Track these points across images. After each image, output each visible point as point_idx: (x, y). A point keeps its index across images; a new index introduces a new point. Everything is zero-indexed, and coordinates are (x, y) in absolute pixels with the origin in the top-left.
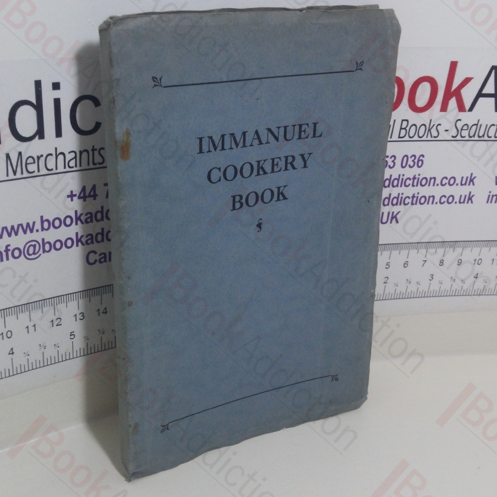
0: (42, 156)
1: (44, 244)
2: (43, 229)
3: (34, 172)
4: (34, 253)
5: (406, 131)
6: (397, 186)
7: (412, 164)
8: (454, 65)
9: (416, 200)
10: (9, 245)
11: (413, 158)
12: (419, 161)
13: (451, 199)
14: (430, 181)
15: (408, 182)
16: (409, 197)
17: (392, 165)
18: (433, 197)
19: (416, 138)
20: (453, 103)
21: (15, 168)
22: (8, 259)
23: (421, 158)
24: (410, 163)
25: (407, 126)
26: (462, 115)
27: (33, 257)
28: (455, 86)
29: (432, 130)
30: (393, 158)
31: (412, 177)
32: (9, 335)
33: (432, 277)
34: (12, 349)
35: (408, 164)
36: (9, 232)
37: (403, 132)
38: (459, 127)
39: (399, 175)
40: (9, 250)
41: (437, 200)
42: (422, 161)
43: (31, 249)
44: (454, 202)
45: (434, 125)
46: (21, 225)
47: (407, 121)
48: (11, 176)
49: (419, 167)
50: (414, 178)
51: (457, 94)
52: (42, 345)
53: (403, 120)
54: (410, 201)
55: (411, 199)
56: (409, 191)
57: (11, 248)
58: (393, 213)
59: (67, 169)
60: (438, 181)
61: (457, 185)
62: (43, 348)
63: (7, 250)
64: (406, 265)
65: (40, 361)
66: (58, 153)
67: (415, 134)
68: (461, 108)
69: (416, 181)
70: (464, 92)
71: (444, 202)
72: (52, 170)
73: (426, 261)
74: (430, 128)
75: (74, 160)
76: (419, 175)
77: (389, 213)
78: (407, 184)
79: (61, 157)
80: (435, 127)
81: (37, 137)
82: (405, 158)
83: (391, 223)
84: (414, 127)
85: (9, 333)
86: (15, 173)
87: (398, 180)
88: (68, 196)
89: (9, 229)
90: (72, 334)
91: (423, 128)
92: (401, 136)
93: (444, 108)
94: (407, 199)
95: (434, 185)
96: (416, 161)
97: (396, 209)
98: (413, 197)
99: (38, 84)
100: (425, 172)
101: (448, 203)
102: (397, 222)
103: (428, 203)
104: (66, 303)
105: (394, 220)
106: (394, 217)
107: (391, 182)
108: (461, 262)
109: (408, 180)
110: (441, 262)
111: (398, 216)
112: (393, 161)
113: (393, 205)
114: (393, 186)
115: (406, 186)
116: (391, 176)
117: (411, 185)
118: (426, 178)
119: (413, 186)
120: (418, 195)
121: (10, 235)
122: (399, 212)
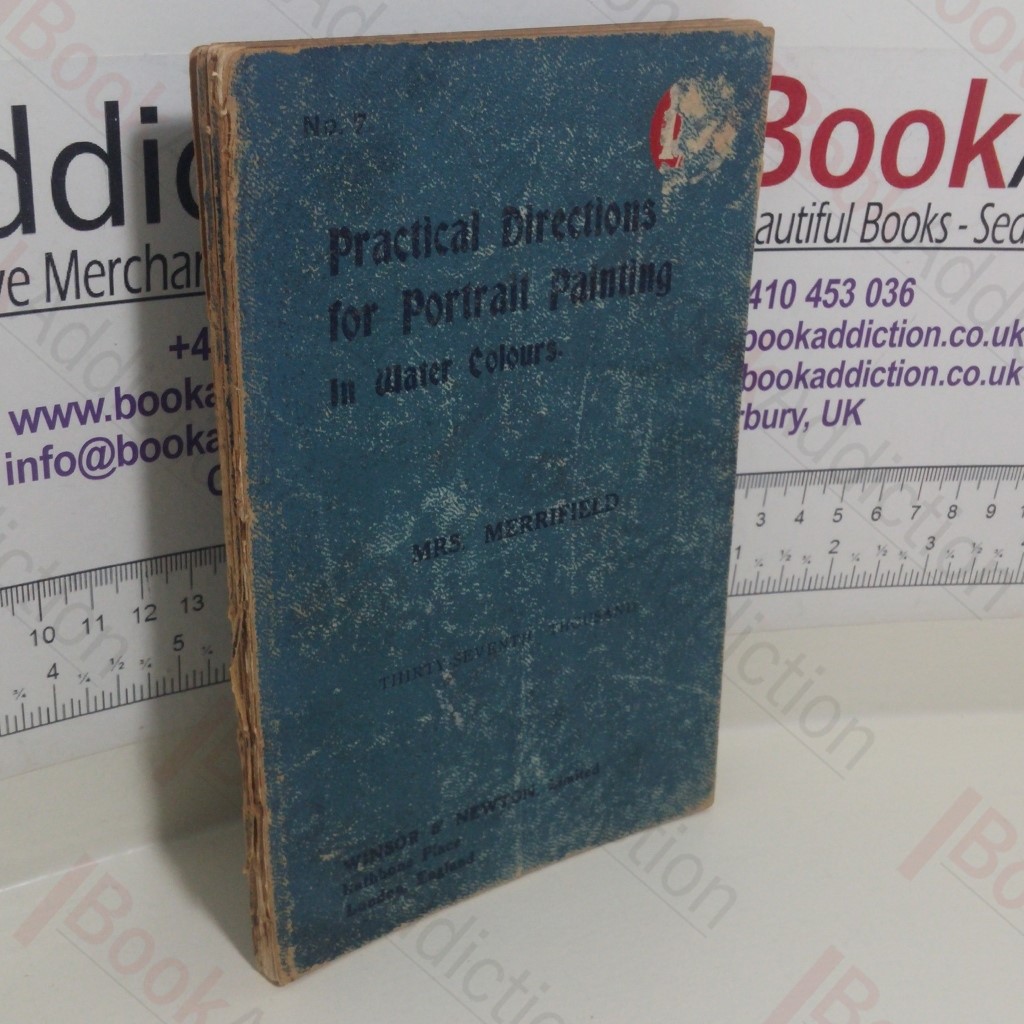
0: (118, 260)
1: (121, 448)
2: (119, 415)
3: (101, 294)
4: (101, 466)
5: (877, 226)
6: (858, 344)
7: (889, 298)
8: (978, 88)
9: (897, 375)
10: (50, 447)
11: (892, 285)
12: (904, 291)
13: (971, 376)
14: (927, 335)
15: (881, 337)
17: (846, 298)
18: (935, 369)
19: (898, 242)
20: (976, 167)
21: (63, 285)
22: (47, 475)
23: (909, 285)
24: (886, 295)
25: (879, 216)
26: (995, 194)
27: (99, 472)
28: (981, 131)
29: (932, 226)
30: (849, 285)
31: (888, 326)
32: (49, 636)
33: (932, 543)
34: (54, 666)
35: (882, 297)
36: (51, 417)
37: (871, 230)
38: (990, 219)
39: (863, 322)
40: (51, 456)
41: (942, 375)
42: (911, 292)
43: (96, 456)
44: (979, 382)
45: (936, 215)
46: (76, 405)
47: (880, 205)
48: (56, 301)
49: (904, 304)
50: (894, 328)
51: (986, 149)
52: (115, 661)
53: (870, 204)
54: (885, 376)
55: (888, 373)
56: (882, 357)
57: (54, 452)
58: (849, 402)
59: (171, 291)
60: (945, 336)
61: (986, 344)
62: (118, 666)
63: (46, 457)
64: (876, 516)
65: (111, 694)
66: (152, 256)
67: (896, 233)
68: (994, 179)
69: (898, 334)
70: (999, 144)
71: (958, 381)
72: (139, 290)
74: (928, 222)
75: (185, 271)
76: (905, 322)
77: (840, 402)
78: (879, 341)
79: (157, 265)
80: (938, 219)
81: (109, 221)
82: (876, 285)
83: (845, 423)
84: (893, 220)
85: (49, 632)
86: (63, 295)
87: (860, 332)
88: (172, 348)
89: (51, 412)
90: (178, 639)
91: (913, 221)
92: (866, 238)
93: (957, 179)
94: (879, 373)
95: (936, 344)
96: (898, 291)
97: (854, 394)
98: (892, 368)
99: (112, 109)
100: (917, 315)
101: (967, 383)
102: (858, 422)
103: (924, 383)
104: (167, 573)
105: (851, 418)
106: (852, 412)
107: (844, 336)
108: (994, 511)
109: (881, 333)
110: (951, 511)
111: (860, 411)
112: (849, 292)
113: (849, 385)
114: (850, 345)
115: (876, 345)
116: (845, 323)
117: (887, 343)
118: (919, 329)
119: (892, 345)
120: (902, 365)
121: (51, 425)
122: (861, 401)
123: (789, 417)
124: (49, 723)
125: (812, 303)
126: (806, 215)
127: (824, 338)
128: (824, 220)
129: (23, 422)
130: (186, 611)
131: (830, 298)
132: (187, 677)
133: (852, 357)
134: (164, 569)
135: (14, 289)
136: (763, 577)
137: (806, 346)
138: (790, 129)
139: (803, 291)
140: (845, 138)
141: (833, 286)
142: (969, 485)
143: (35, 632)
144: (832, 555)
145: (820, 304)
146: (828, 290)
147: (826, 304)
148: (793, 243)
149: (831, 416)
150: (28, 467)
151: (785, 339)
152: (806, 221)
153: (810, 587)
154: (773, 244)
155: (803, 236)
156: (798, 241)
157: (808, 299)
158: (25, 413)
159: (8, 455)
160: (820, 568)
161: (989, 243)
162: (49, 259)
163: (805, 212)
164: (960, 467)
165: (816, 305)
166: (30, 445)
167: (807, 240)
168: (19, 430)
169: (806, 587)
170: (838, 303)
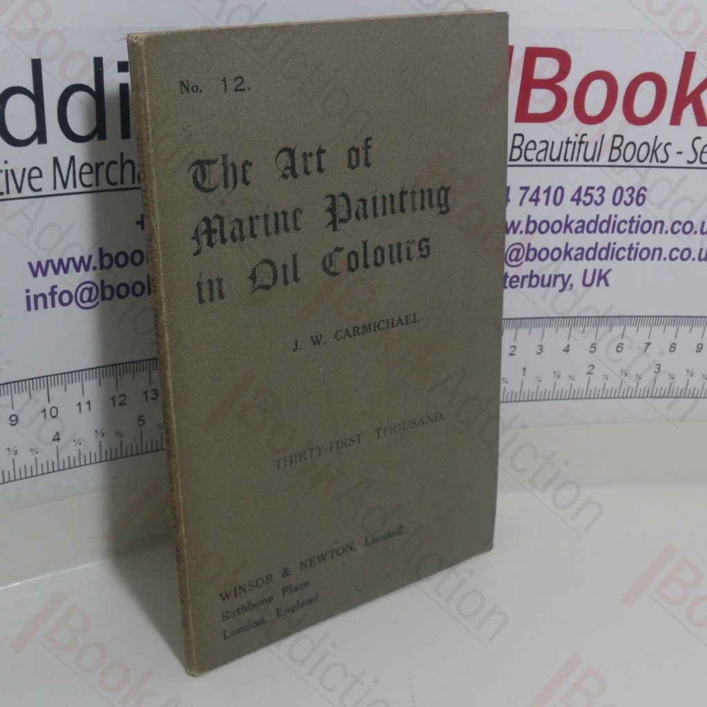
0: (102, 163)
1: (103, 289)
2: (102, 267)
3: (90, 185)
4: (90, 300)
5: (620, 151)
6: (607, 231)
7: (628, 200)
8: (689, 58)
9: (634, 253)
10: (55, 286)
11: (630, 191)
12: (638, 195)
13: (686, 254)
14: (655, 226)
15: (623, 226)
16: (624, 249)
17: (599, 200)
18: (660, 249)
19: (635, 162)
20: (689, 112)
21: (65, 178)
22: (53, 305)
23: (642, 192)
24: (626, 198)
25: (621, 144)
26: (702, 131)
27: (88, 304)
28: (691, 88)
29: (658, 152)
30: (601, 191)
31: (628, 219)
32: (54, 413)
33: (659, 368)
34: (58, 433)
35: (624, 199)
36: (56, 267)
37: (615, 153)
38: (699, 147)
39: (610, 216)
40: (56, 293)
41: (665, 254)
42: (644, 196)
43: (86, 294)
44: (691, 258)
45: (661, 144)
46: (73, 259)
47: (621, 136)
48: (60, 189)
49: (639, 205)
50: (632, 221)
51: (695, 100)
52: (98, 432)
53: (615, 136)
54: (625, 254)
55: (627, 251)
56: (624, 240)
57: (58, 290)
58: (601, 271)
60: (667, 227)
61: (696, 233)
62: (100, 435)
63: (52, 293)
64: (620, 349)
65: (95, 453)
66: (124, 160)
67: (633, 156)
68: (701, 120)
69: (634, 225)
70: (704, 97)
71: (676, 258)
72: (116, 184)
73: (649, 344)
74: (656, 148)
76: (639, 216)
77: (595, 271)
78: (622, 229)
79: (128, 167)
80: (662, 146)
81: (96, 137)
82: (619, 191)
83: (598, 285)
84: (631, 146)
85: (54, 410)
86: (65, 186)
87: (609, 223)
88: (137, 223)
89: (56, 264)
90: (141, 418)
91: (644, 148)
92: (612, 158)
93: (676, 120)
94: (622, 251)
95: (661, 232)
96: (635, 195)
97: (604, 265)
98: (631, 248)
99: (98, 62)
100: (647, 212)
101: (683, 259)
102: (607, 284)
103: (652, 259)
104: (134, 374)
105: (602, 282)
106: (602, 277)
107: (597, 225)
108: (702, 348)
109: (623, 224)
110: (672, 347)
111: (608, 276)
112: (601, 195)
113: (600, 259)
114: (601, 232)
115: (619, 232)
116: (598, 216)
117: (627, 231)
118: (649, 222)
119: (630, 232)
120: (637, 246)
121: (56, 272)
122: (609, 270)
123: (559, 280)
124: (54, 471)
125: (575, 203)
126: (571, 142)
127: (583, 227)
128: (583, 146)
129: (38, 269)
130: (146, 400)
131: (587, 199)
132: (147, 444)
133: (603, 240)
134: (132, 371)
135: (32, 180)
136: (542, 389)
137: (571, 232)
138: (561, 84)
139: (569, 194)
140: (598, 90)
141: (590, 191)
142: (684, 330)
143: (44, 410)
144: (589, 375)
145: (581, 203)
146: (586, 194)
147: (585, 203)
148: (562, 162)
149: (588, 281)
150: (40, 300)
151: (557, 227)
152: (571, 146)
153: (573, 397)
154: (548, 162)
155: (569, 157)
156: (566, 160)
157: (573, 199)
158: (39, 264)
159: (28, 291)
160: (580, 383)
161: (697, 164)
162: (56, 161)
163: (570, 140)
164: (678, 317)
165: (578, 204)
166: (42, 285)
167: (572, 160)
168: (35, 275)
169: (571, 397)
170: (593, 203)
